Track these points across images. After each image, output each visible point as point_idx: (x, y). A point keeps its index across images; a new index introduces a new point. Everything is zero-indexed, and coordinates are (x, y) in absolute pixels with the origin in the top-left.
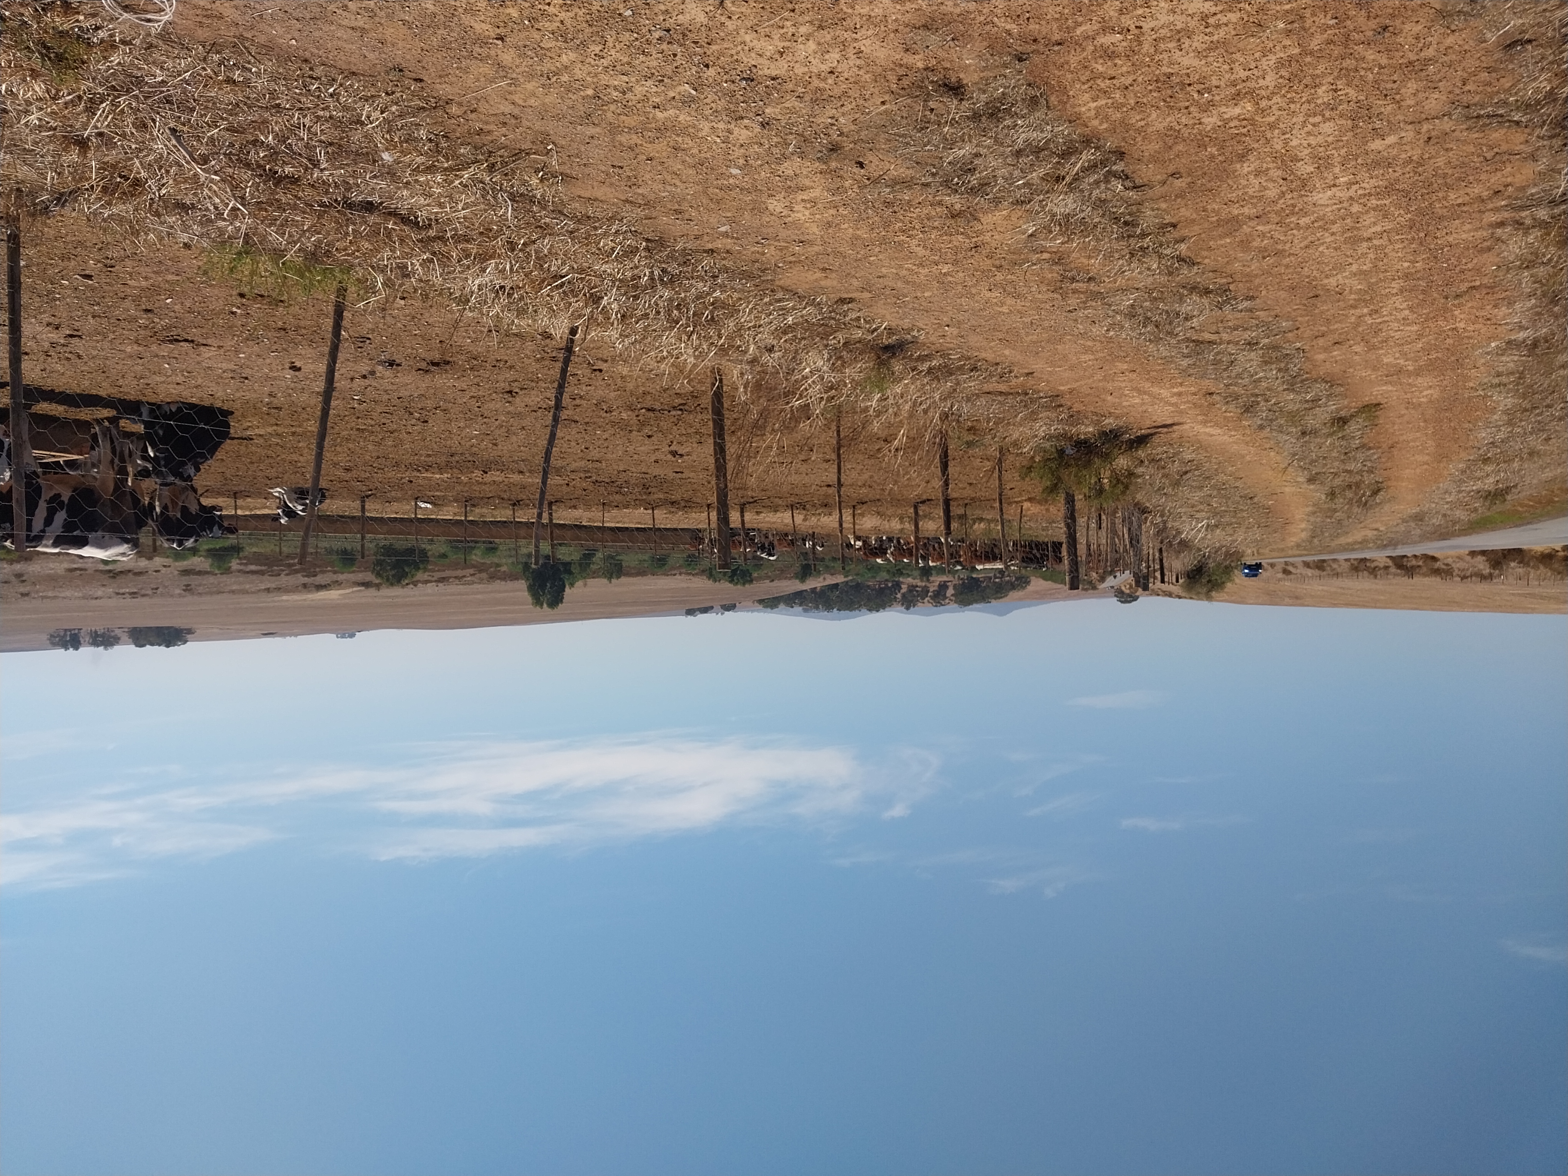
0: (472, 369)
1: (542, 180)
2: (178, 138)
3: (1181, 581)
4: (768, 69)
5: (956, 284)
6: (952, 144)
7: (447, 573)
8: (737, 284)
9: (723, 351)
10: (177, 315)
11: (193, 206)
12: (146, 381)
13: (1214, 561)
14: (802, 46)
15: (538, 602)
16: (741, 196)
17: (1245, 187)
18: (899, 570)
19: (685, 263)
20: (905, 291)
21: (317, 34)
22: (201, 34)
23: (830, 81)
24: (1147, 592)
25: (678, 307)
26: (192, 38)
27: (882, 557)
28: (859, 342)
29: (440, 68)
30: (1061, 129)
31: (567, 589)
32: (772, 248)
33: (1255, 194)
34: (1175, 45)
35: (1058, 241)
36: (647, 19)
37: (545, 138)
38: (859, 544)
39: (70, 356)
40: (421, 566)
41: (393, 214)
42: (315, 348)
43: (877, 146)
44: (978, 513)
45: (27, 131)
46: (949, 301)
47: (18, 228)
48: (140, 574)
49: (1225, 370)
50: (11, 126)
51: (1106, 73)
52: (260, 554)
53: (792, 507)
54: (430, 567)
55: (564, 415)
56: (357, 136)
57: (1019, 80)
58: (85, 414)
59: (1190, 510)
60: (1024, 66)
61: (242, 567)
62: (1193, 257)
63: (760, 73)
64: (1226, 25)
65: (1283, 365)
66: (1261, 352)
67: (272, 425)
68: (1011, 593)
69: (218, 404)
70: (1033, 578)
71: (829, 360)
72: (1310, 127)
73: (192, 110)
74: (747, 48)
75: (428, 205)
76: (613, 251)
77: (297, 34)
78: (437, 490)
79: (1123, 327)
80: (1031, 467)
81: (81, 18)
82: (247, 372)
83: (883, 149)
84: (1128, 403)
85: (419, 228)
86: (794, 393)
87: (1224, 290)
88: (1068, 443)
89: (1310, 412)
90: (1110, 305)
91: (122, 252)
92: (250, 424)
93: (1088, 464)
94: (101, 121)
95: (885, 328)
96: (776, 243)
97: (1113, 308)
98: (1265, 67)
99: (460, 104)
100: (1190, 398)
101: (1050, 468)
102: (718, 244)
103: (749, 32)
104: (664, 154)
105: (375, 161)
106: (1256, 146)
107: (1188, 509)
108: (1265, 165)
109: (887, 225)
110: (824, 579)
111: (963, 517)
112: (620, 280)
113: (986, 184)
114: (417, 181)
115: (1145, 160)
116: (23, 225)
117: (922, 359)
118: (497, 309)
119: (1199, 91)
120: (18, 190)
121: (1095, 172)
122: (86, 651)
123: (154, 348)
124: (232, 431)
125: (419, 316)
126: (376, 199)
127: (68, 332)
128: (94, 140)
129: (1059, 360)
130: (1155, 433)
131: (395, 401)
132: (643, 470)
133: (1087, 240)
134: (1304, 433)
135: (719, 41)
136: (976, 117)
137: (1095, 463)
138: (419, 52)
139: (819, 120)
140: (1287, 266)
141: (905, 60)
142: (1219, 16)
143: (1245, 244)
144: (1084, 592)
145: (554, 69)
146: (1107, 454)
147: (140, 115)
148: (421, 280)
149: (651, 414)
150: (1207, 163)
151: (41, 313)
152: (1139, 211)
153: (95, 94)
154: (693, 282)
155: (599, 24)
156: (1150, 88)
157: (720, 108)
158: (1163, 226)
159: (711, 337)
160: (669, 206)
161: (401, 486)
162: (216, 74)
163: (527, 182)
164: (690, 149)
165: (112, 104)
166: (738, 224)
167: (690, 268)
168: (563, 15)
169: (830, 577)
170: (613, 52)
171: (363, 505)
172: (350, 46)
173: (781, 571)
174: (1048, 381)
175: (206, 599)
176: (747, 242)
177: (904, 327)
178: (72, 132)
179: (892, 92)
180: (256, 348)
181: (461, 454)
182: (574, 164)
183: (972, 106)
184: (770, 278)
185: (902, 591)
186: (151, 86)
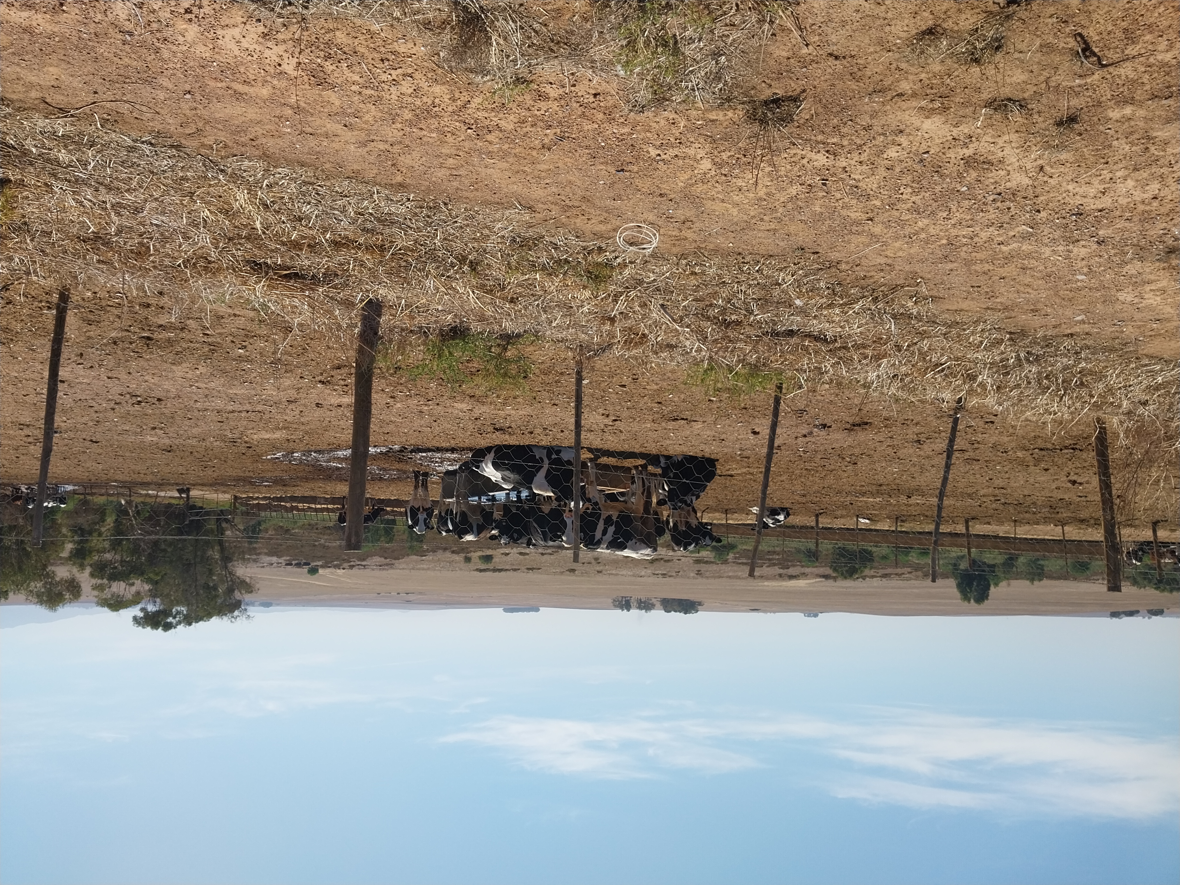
0: (886, 427)
1: (916, 303)
2: (665, 310)
4: (1092, 205)
7: (889, 571)
8: (1101, 356)
9: (1097, 406)
10: (676, 404)
11: (676, 346)
12: (661, 443)
14: (1121, 185)
16: (1091, 294)
19: (1047, 346)
21: (745, 237)
22: (675, 250)
23: (1155, 204)
25: (1047, 377)
26: (670, 253)
29: (829, 243)
32: (1130, 327)
36: (981, 190)
37: (915, 275)
39: (616, 431)
41: (809, 335)
42: (765, 419)
45: (583, 316)
47: (581, 367)
50: (575, 315)
56: (776, 292)
58: (628, 463)
63: (1087, 208)
67: (745, 468)
69: (707, 455)
73: (672, 292)
74: (1071, 194)
75: (833, 328)
76: (981, 342)
77: (732, 240)
78: (872, 510)
81: (608, 254)
82: (724, 436)
85: (828, 343)
92: (730, 467)
94: (621, 306)
96: (1133, 323)
99: (847, 263)
102: (1077, 329)
103: (1070, 183)
104: (1014, 273)
105: (790, 306)
112: (990, 363)
114: (821, 314)
118: (894, 390)
120: (580, 346)
123: (664, 424)
124: (718, 471)
125: (841, 394)
126: (795, 328)
127: (614, 418)
128: (618, 317)
131: (831, 451)
132: (1048, 495)
135: (1045, 194)
138: (814, 236)
139: (1151, 233)
145: (913, 231)
147: (642, 300)
148: (834, 375)
149: (1043, 453)
151: (598, 409)
153: (617, 292)
154: (1058, 359)
155: (943, 199)
157: (1056, 237)
159: (1083, 398)
160: (1026, 307)
161: (845, 507)
162: (685, 271)
163: (904, 305)
164: (1037, 267)
165: (627, 296)
166: (1092, 313)
167: (1053, 349)
168: (914, 198)
170: (957, 214)
171: (817, 519)
172: (767, 241)
175: (711, 581)
176: (1104, 325)
178: (606, 314)
180: (728, 421)
181: (888, 485)
182: (940, 289)
184: (1132, 349)
186: (648, 283)
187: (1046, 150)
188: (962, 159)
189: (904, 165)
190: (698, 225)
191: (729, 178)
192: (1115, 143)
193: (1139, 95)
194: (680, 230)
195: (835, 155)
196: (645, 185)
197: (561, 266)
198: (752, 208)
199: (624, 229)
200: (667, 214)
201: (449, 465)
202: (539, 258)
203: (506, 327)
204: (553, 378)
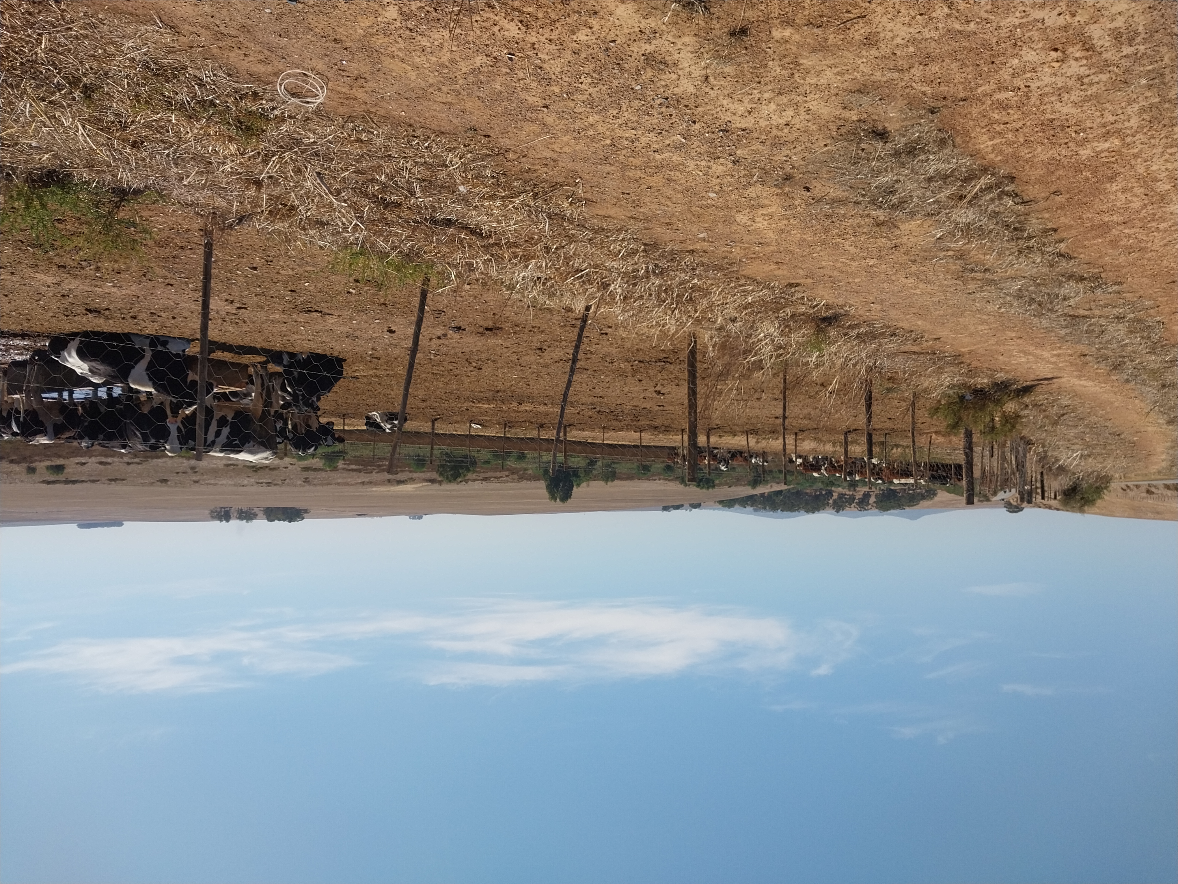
0: (515, 333)
1: (571, 204)
2: (321, 179)
3: (1058, 498)
4: (739, 123)
5: (880, 273)
6: (878, 174)
7: (490, 474)
8: (711, 274)
9: (698, 321)
10: (312, 294)
11: (328, 223)
12: (288, 338)
13: (1087, 483)
14: (765, 107)
15: (553, 497)
16: (716, 213)
17: (1115, 200)
18: (831, 481)
19: (672, 260)
20: (840, 278)
21: (419, 108)
22: (342, 110)
23: (786, 131)
24: (1031, 505)
25: (666, 291)
26: (336, 113)
27: (817, 472)
28: (803, 315)
29: (502, 128)
30: (964, 161)
31: (575, 488)
32: (738, 248)
33: (1122, 206)
34: (1057, 98)
35: (961, 243)
36: (652, 91)
37: (575, 174)
38: (799, 461)
39: (238, 321)
40: (471, 469)
41: (464, 227)
42: (406, 318)
43: (821, 176)
44: (897, 441)
45: (223, 176)
46: (874, 285)
47: (212, 239)
48: (274, 469)
49: (1097, 337)
50: (213, 173)
51: (1000, 120)
52: (359, 457)
53: (747, 433)
54: (478, 470)
55: (578, 365)
56: (442, 175)
57: (931, 127)
58: (246, 359)
59: (1067, 443)
60: (935, 117)
61: (346, 466)
62: (1070, 253)
63: (734, 126)
64: (1098, 83)
65: (1145, 334)
66: (1127, 324)
67: (373, 369)
68: (921, 502)
69: (336, 354)
70: (939, 491)
71: (779, 328)
72: (1167, 156)
73: (332, 160)
74: (724, 109)
75: (490, 222)
76: (620, 251)
77: (405, 108)
78: (485, 416)
79: (1012, 305)
80: (938, 408)
81: (264, 102)
82: (358, 333)
83: (825, 178)
84: (1016, 362)
85: (483, 238)
86: (750, 352)
87: (1097, 278)
88: (967, 391)
89: (1169, 370)
90: (1002, 289)
91: (278, 252)
92: (357, 368)
93: (983, 408)
94: (272, 168)
95: (823, 305)
96: (741, 245)
97: (1004, 291)
98: (1130, 113)
99: (515, 152)
100: (1067, 358)
101: (953, 410)
102: (698, 246)
103: (726, 98)
104: (660, 184)
105: (454, 192)
106: (1123, 170)
107: (1064, 443)
108: (1130, 185)
109: (826, 231)
110: (771, 486)
111: (883, 444)
112: (624, 273)
113: (904, 202)
114: (482, 205)
115: (1032, 182)
116: (215, 236)
117: (851, 327)
118: (535, 293)
119: (1076, 131)
120: (214, 213)
121: (990, 192)
122: (234, 523)
123: (295, 316)
124: (345, 373)
125: (479, 296)
126: (453, 217)
127: (238, 306)
128: (266, 181)
129: (961, 329)
130: (1038, 385)
131: (460, 355)
132: (635, 404)
133: (984, 242)
134: (1164, 386)
135: (703, 105)
136: (897, 154)
137: (989, 407)
138: (489, 116)
139: (776, 158)
140: (1149, 260)
141: (843, 115)
142: (1092, 77)
143: (1114, 243)
144: (980, 503)
145: (583, 126)
146: (998, 400)
147: (297, 164)
148: (482, 273)
149: (642, 365)
150: (1083, 183)
151: (222, 293)
152: (1026, 220)
153: (269, 151)
154: (678, 273)
155: (617, 95)
156: (1036, 129)
157: (703, 151)
158: (1046, 231)
159: (689, 312)
160: (662, 220)
161: (460, 413)
162: (350, 136)
163: (560, 205)
164: (680, 180)
165: (280, 157)
166: (713, 232)
167: (676, 263)
168: (591, 90)
169: (776, 485)
170: (626, 114)
171: (433, 425)
172: (441, 115)
173: (738, 480)
174: (952, 345)
175: (319, 488)
176: (719, 245)
177: (839, 304)
178: (252, 176)
179: (833, 138)
180: (365, 317)
181: (504, 391)
182: (595, 192)
183: (894, 146)
184: (735, 269)
185: (834, 498)
186: (306, 145)
187: (715, 59)
188: (643, 55)
189: (591, 51)
190: (371, 85)
191: (414, 34)
192: (771, 63)
193: (799, 19)
194: (351, 88)
195: (527, 27)
196: (319, 23)
197: (205, 109)
198: (432, 75)
199: (287, 75)
200: (339, 65)
201: (17, 354)
202: (177, 94)
203: (121, 178)
204: (171, 252)
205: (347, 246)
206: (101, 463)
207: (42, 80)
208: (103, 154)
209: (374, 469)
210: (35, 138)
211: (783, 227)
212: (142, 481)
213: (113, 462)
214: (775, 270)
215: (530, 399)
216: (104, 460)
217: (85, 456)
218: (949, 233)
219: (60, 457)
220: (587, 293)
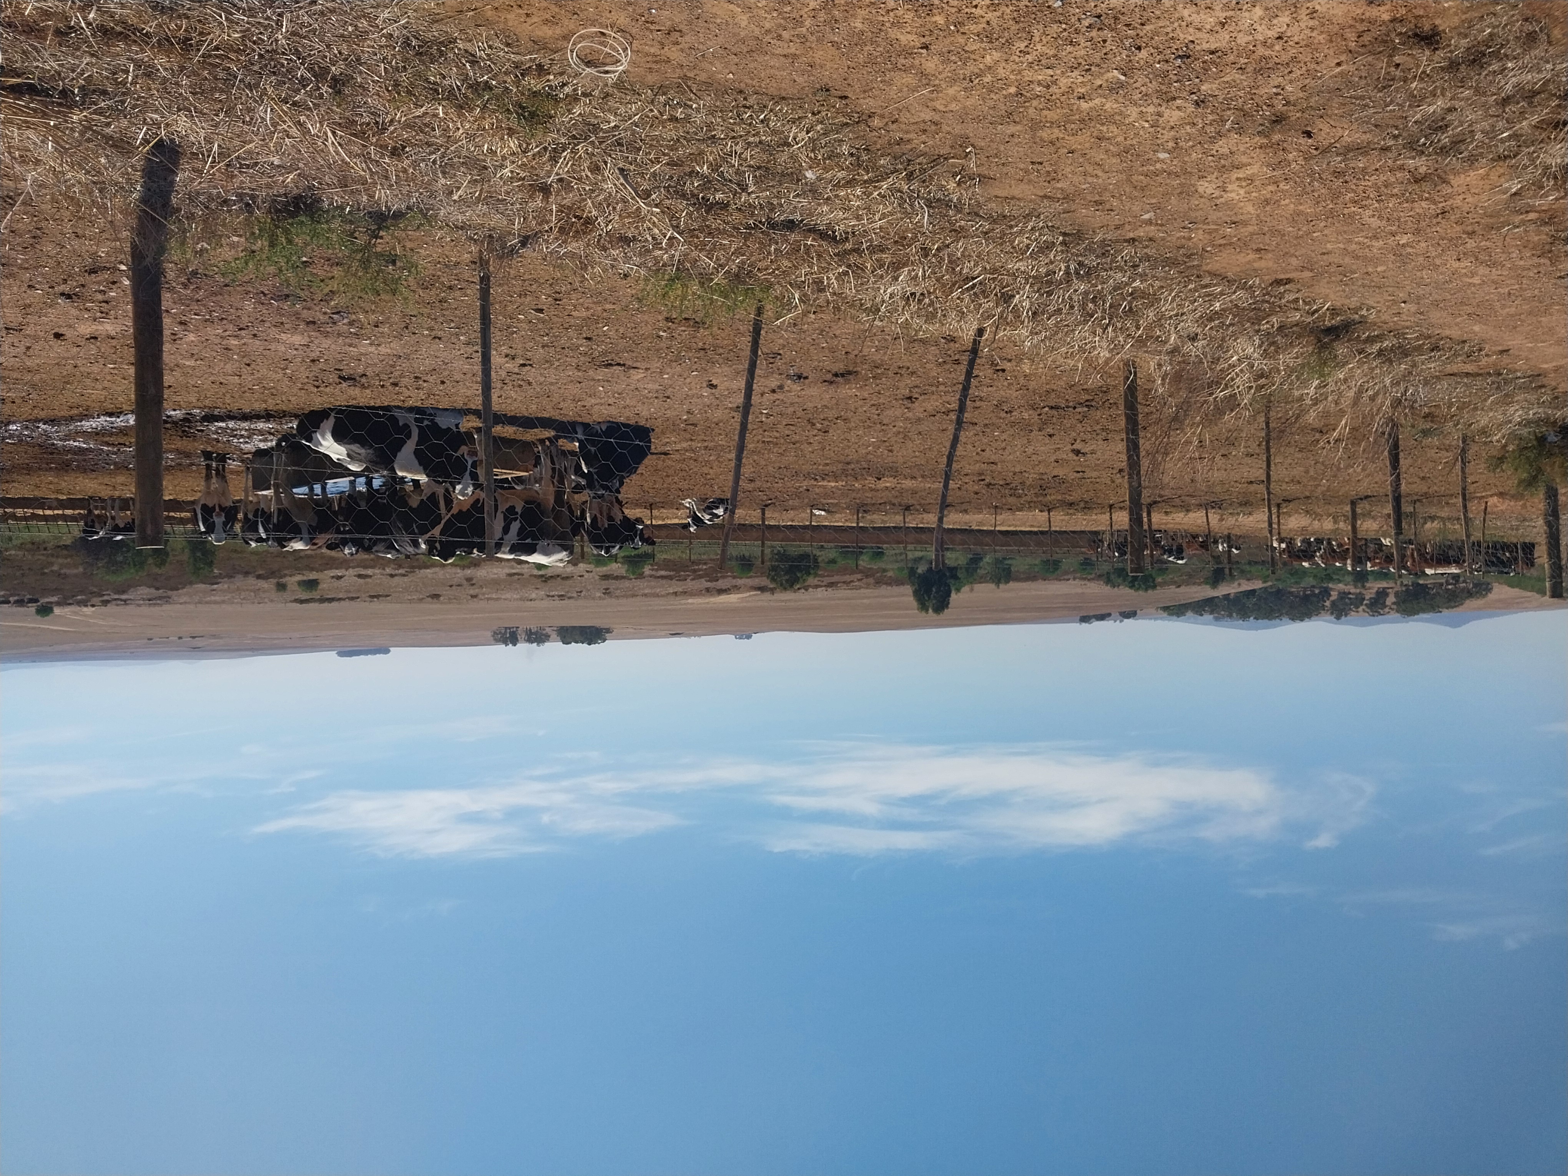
0: (874, 377)
1: (959, 184)
2: (625, 177)
4: (1204, 43)
5: (1417, 255)
6: (1420, 101)
7: (835, 579)
8: (1160, 272)
9: (1141, 342)
10: (612, 341)
11: (634, 239)
12: (583, 403)
14: (1247, 14)
15: (923, 607)
16: (1168, 181)
18: (1329, 575)
19: (1103, 254)
20: (1354, 267)
21: (752, 65)
22: (651, 79)
23: (1277, 48)
25: (1094, 300)
26: (643, 83)
27: (1309, 561)
28: (1297, 325)
29: (864, 83)
30: (1564, 66)
31: (953, 595)
32: (1201, 232)
35: (1551, 198)
36: (1077, 7)
37: (965, 140)
38: (1283, 546)
39: (522, 383)
40: (812, 572)
41: (811, 230)
42: (731, 366)
43: (1329, 112)
44: (1433, 511)
45: (502, 183)
46: (1407, 275)
47: (489, 272)
48: (567, 578)
50: (489, 181)
52: (669, 560)
53: (1208, 506)
54: (820, 573)
55: (966, 417)
56: (783, 158)
57: (1513, 16)
58: (531, 435)
61: (654, 573)
63: (1198, 48)
67: (687, 441)
68: (1467, 601)
69: (642, 423)
70: (1495, 585)
71: (1260, 346)
73: (639, 149)
74: (1184, 24)
75: (846, 219)
76: (1028, 247)
77: (734, 68)
78: (832, 498)
80: (1503, 457)
81: (552, 77)
82: (669, 392)
83: (1336, 115)
85: (837, 242)
86: (1218, 383)
88: (1550, 429)
91: (570, 286)
92: (668, 440)
94: (562, 168)
95: (1328, 309)
96: (1205, 227)
99: (882, 116)
101: (1528, 458)
102: (1140, 233)
104: (1087, 145)
105: (798, 180)
109: (1336, 196)
110: (1239, 584)
111: (1413, 515)
112: (1033, 277)
113: (1461, 141)
114: (837, 196)
116: (493, 267)
117: (1371, 340)
118: (907, 315)
120: (490, 236)
123: (591, 373)
124: (653, 447)
125: (827, 329)
126: (797, 217)
127: (522, 362)
128: (555, 186)
129: (1543, 334)
131: (800, 413)
132: (1041, 471)
135: (1153, 20)
136: (1453, 66)
138: (846, 69)
139: (1262, 91)
141: (1367, 14)
145: (977, 71)
147: (594, 159)
148: (835, 294)
149: (1054, 412)
151: (502, 346)
153: (558, 144)
154: (1112, 273)
155: (1027, 19)
157: (1150, 91)
159: (1127, 329)
160: (1089, 198)
161: (798, 495)
162: (661, 114)
163: (944, 186)
164: (1115, 137)
165: (572, 152)
166: (1163, 210)
167: (1109, 259)
168: (989, 16)
169: (1246, 582)
170: (1039, 47)
171: (763, 514)
172: (782, 73)
173: (1190, 576)
174: (1527, 359)
175: (623, 601)
176: (1172, 228)
177: (1351, 307)
178: (537, 180)
179: (1350, 51)
180: (678, 369)
181: (858, 462)
182: (992, 165)
183: (1449, 55)
184: (1196, 263)
185: (1332, 598)
186: (606, 132)
190: (688, 39)
194: (662, 45)
197: (479, 94)
198: (769, 16)
199: (580, 36)
200: (646, 16)
201: (260, 441)
202: (444, 77)
203: (380, 198)
204: (437, 295)
205: (658, 270)
206: (360, 576)
207: (284, 76)
208: (359, 168)
209: (689, 576)
210: (277, 152)
211: (1268, 196)
212: (409, 598)
213: (374, 575)
214: (1254, 261)
215: (894, 472)
216: (363, 572)
217: (341, 568)
218: (1533, 184)
219: (312, 569)
220: (981, 311)
